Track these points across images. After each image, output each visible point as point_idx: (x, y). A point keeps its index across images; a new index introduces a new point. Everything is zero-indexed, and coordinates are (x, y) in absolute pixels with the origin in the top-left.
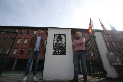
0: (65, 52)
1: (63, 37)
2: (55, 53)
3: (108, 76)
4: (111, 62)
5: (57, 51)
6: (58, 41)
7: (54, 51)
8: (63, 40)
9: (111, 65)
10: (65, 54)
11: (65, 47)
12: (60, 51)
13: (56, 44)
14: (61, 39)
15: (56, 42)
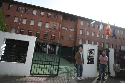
0: (93, 62)
1: (93, 52)
2: (88, 63)
3: (110, 75)
4: (115, 69)
5: (89, 61)
6: (90, 55)
7: (88, 61)
8: (93, 54)
9: (114, 71)
10: (94, 64)
11: (94, 59)
12: (91, 61)
13: (89, 56)
14: (92, 53)
15: (89, 55)
